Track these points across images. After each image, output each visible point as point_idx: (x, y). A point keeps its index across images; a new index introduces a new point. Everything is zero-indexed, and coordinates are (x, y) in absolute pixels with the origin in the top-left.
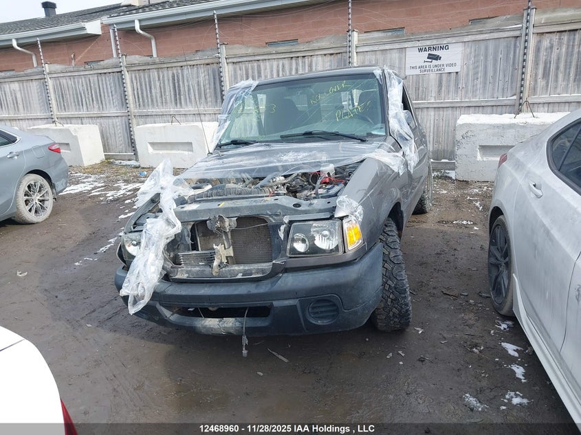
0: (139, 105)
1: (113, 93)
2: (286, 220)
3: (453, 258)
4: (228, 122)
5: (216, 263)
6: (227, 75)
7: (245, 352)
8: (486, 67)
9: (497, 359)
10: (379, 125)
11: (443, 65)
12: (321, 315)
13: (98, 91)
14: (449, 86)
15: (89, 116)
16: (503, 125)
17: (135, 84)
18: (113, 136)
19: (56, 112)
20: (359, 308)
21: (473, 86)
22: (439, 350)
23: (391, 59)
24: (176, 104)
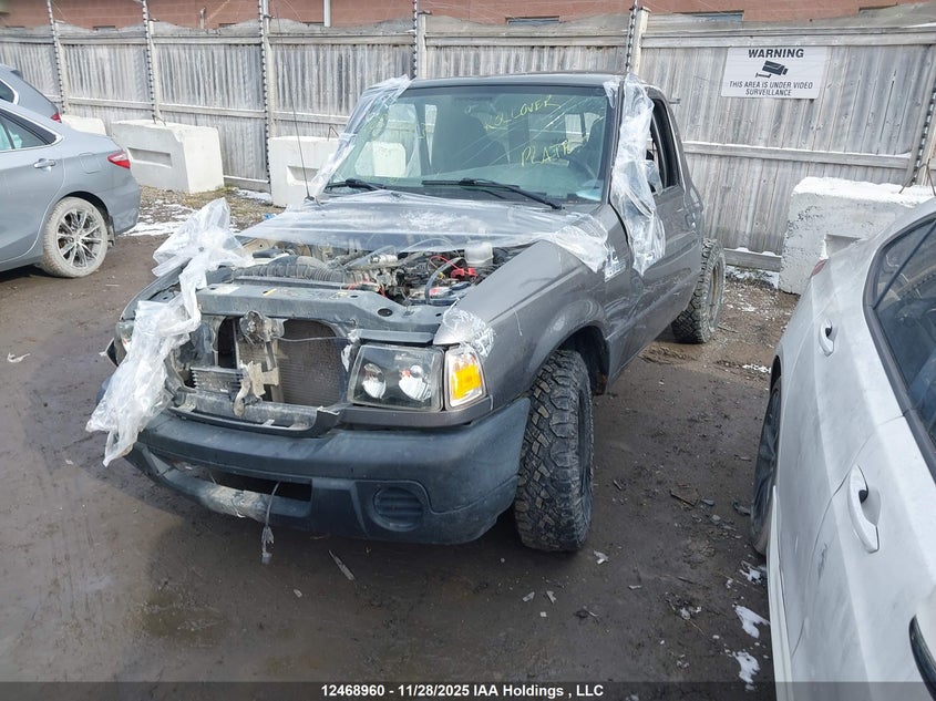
0: (284, 101)
1: (247, 78)
2: (354, 335)
3: (716, 431)
4: (351, 147)
5: (241, 394)
6: (424, 66)
7: (266, 555)
8: (864, 95)
9: (716, 637)
10: (594, 182)
11: (789, 84)
12: (397, 513)
13: (224, 74)
14: (794, 124)
15: (209, 112)
16: (875, 203)
17: (280, 67)
18: (240, 149)
19: (159, 102)
20: (461, 510)
21: (838, 127)
22: (620, 602)
23: (699, 64)
24: (341, 106)
